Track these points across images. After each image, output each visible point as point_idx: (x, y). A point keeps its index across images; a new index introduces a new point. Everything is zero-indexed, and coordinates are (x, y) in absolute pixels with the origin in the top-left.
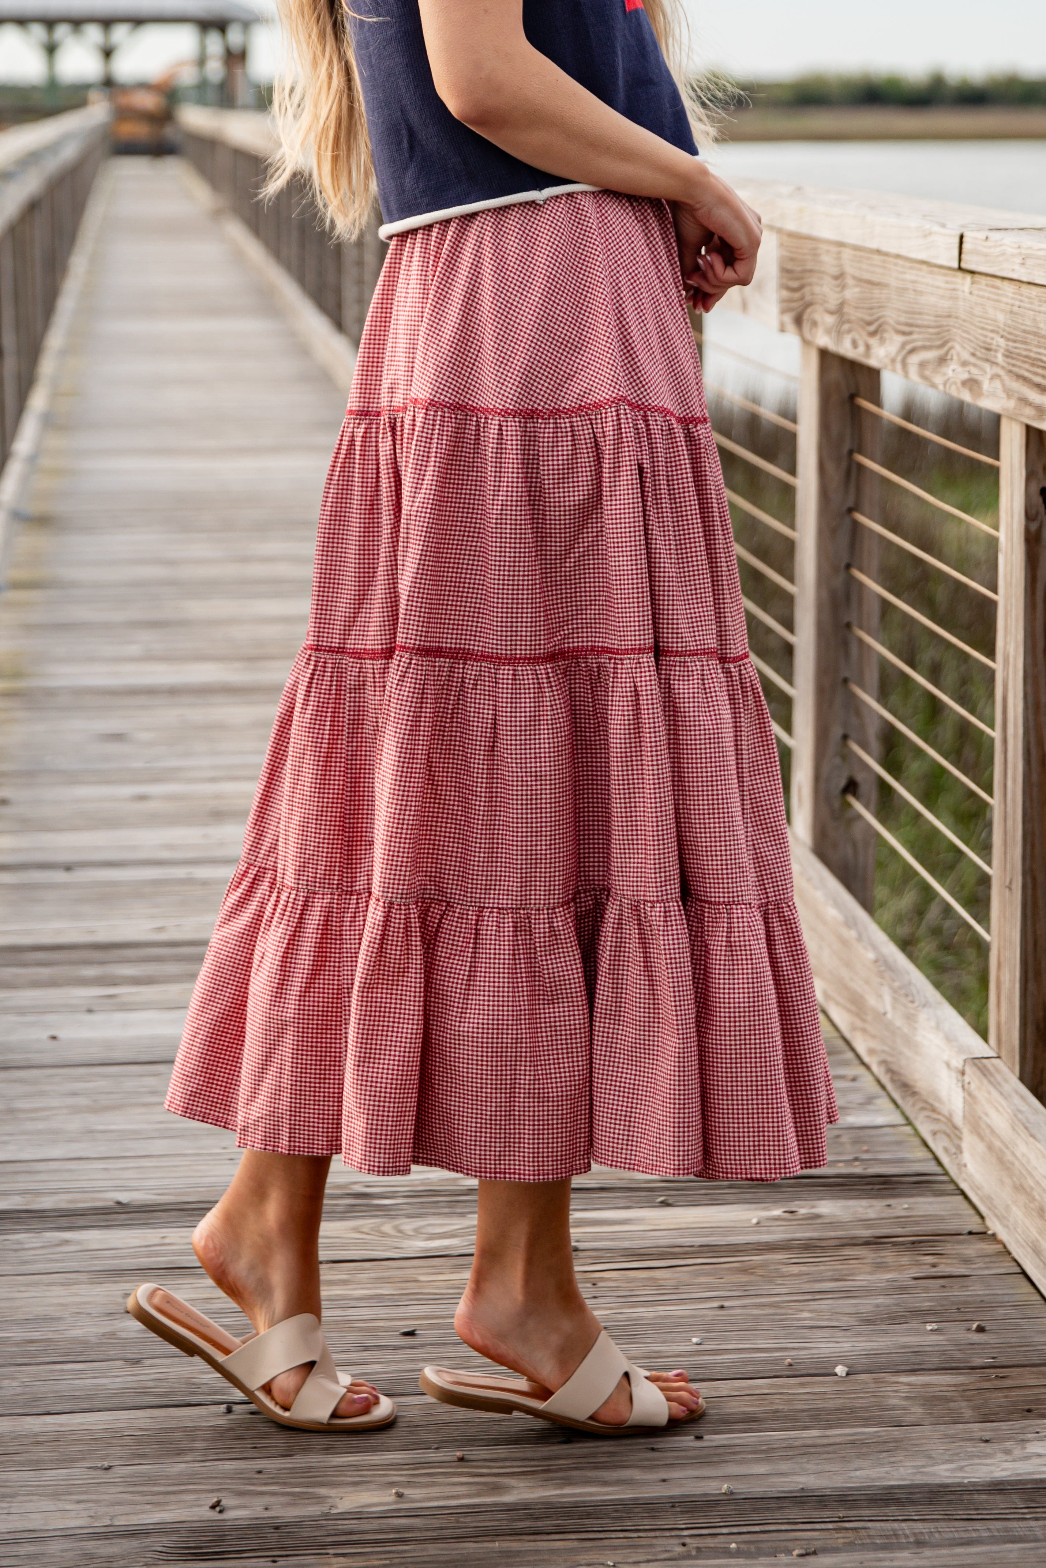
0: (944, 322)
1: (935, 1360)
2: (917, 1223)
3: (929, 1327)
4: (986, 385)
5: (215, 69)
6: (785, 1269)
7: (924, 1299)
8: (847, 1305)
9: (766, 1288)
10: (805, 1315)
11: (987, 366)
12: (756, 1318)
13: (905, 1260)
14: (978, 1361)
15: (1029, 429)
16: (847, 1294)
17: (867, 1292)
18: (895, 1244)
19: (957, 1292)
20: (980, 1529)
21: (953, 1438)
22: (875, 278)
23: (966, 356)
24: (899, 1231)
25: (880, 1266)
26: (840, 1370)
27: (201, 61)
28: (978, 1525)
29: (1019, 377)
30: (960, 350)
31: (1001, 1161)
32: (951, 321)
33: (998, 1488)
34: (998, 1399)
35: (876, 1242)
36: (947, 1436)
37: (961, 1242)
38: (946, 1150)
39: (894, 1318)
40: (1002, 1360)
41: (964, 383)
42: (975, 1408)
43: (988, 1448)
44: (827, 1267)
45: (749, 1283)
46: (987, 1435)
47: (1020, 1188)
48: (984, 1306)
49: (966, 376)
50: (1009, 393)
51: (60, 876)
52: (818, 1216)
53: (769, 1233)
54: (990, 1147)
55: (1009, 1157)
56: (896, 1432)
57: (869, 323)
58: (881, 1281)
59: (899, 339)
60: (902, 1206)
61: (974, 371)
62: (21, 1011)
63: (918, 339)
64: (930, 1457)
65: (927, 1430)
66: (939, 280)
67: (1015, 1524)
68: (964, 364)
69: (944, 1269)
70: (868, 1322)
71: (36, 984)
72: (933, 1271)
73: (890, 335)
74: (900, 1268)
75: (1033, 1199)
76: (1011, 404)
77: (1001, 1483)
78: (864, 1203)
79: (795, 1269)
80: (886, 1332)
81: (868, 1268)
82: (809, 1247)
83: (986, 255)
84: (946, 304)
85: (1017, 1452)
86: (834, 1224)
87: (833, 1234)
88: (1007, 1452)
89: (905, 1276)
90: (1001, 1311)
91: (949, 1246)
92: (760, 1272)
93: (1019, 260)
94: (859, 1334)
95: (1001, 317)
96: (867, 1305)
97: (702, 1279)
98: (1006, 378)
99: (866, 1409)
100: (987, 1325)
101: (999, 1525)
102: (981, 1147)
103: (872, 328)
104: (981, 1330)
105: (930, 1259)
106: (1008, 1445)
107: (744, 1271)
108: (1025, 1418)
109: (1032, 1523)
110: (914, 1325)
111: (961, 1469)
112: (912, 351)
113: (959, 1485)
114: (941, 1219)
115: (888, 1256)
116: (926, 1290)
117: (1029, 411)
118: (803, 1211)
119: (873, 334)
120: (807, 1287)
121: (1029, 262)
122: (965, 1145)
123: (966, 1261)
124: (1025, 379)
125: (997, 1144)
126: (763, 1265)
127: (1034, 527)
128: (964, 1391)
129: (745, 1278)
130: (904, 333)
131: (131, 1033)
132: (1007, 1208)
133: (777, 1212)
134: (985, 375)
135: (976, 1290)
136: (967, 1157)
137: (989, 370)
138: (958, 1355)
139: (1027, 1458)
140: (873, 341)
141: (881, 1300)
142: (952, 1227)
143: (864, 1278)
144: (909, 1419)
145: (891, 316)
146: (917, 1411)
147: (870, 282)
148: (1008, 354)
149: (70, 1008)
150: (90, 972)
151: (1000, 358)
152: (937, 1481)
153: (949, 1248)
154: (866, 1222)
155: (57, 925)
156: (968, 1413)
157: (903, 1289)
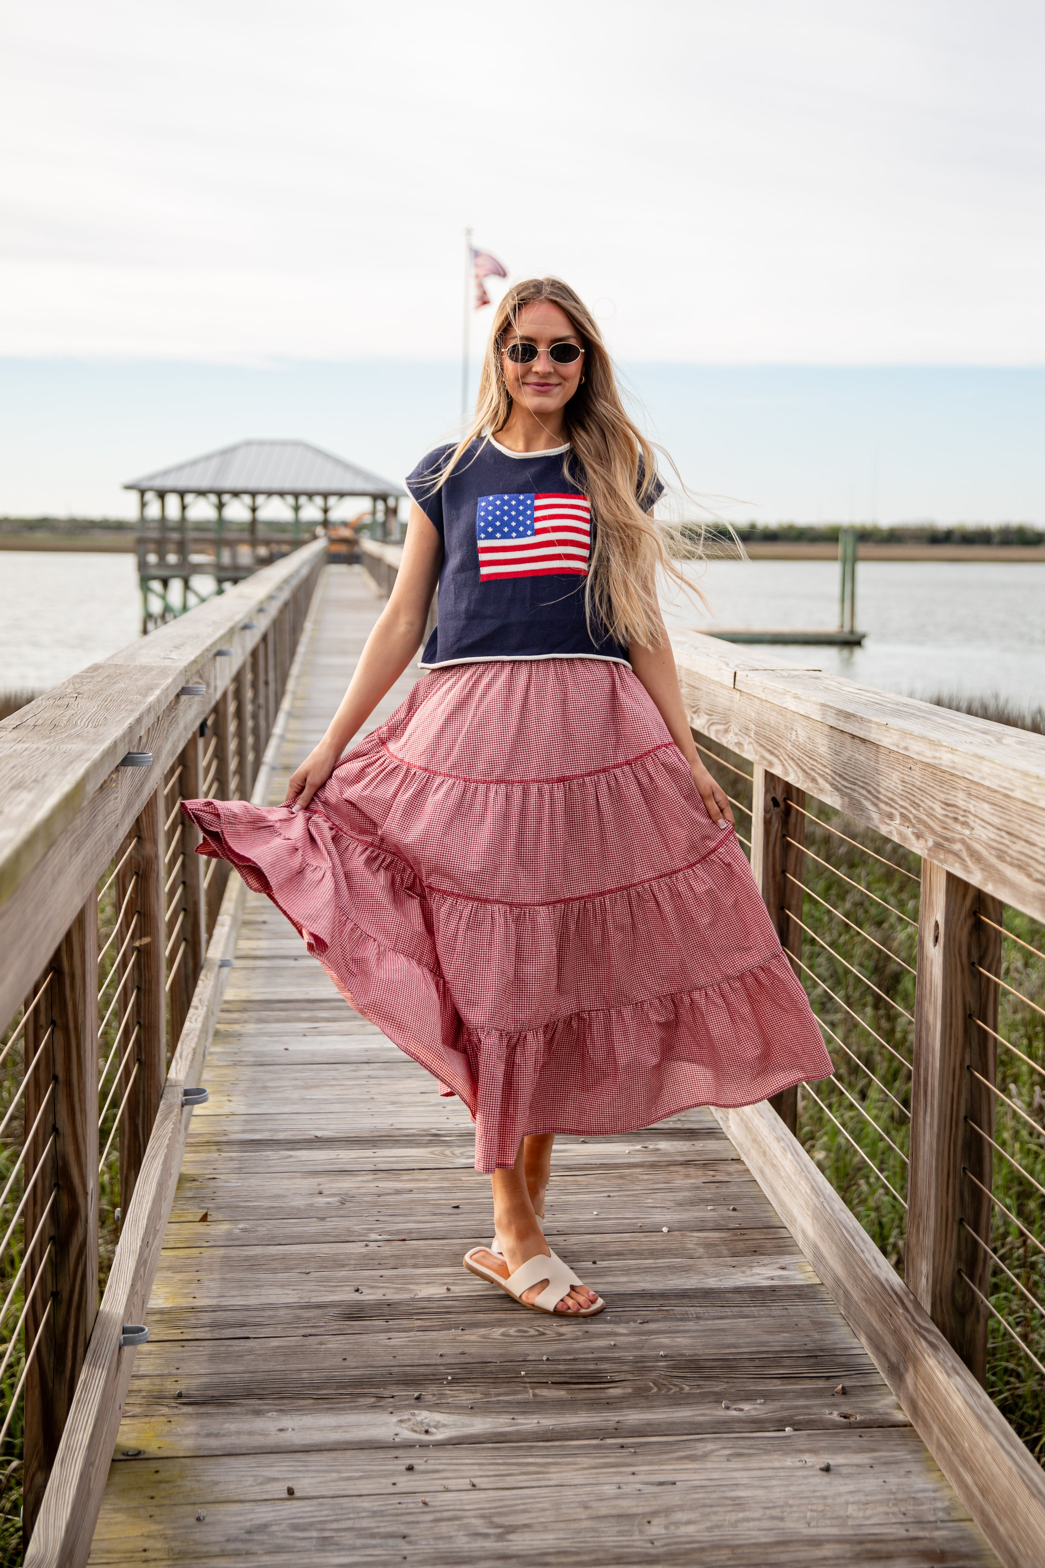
0: (728, 712)
1: (711, 1225)
2: (707, 1154)
3: (709, 1208)
4: (746, 747)
5: (380, 516)
6: (641, 1177)
7: (707, 1193)
8: (670, 1196)
9: (631, 1187)
10: (650, 1201)
11: (746, 737)
12: (625, 1202)
13: (700, 1173)
14: (732, 1226)
15: (766, 772)
16: (671, 1190)
17: (680, 1189)
18: (695, 1165)
19: (724, 1190)
20: (728, 1311)
21: (718, 1265)
22: (696, 685)
23: (737, 731)
24: (698, 1158)
25: (687, 1176)
26: (665, 1229)
27: (374, 513)
28: (727, 1309)
29: (762, 745)
30: (734, 728)
31: (746, 1126)
32: (730, 712)
33: (738, 1290)
34: (740, 1245)
35: (687, 1163)
36: (714, 1264)
37: (727, 1164)
38: (721, 1118)
39: (693, 1203)
40: (743, 1226)
41: (736, 744)
42: (729, 1250)
43: (733, 1270)
44: (662, 1176)
45: (623, 1184)
46: (734, 1264)
47: (755, 1141)
48: (737, 1197)
49: (736, 741)
50: (756, 752)
51: (291, 963)
52: (658, 1150)
53: (634, 1158)
54: (742, 1119)
55: (750, 1125)
56: (690, 1261)
57: (693, 707)
58: (687, 1184)
59: (707, 717)
60: (700, 1145)
61: (741, 739)
62: (271, 1035)
63: (715, 718)
64: (706, 1274)
65: (705, 1260)
66: (725, 692)
67: (745, 1309)
68: (736, 734)
69: (718, 1178)
70: (680, 1205)
71: (278, 1021)
72: (713, 1179)
73: (702, 714)
74: (697, 1177)
75: (761, 1147)
76: (757, 758)
77: (739, 1288)
78: (681, 1143)
79: (646, 1177)
80: (688, 1210)
81: (681, 1177)
82: (653, 1166)
83: (747, 684)
84: (728, 704)
85: (748, 1273)
86: (665, 1154)
87: (665, 1159)
88: (743, 1272)
89: (699, 1181)
90: (745, 1200)
91: (721, 1166)
92: (628, 1178)
93: (761, 689)
94: (675, 1211)
95: (753, 714)
96: (680, 1196)
97: (600, 1182)
98: (755, 745)
99: (676, 1249)
100: (737, 1207)
101: (737, 1309)
102: (737, 1119)
103: (694, 709)
104: (734, 1210)
105: (712, 1173)
106: (744, 1269)
107: (621, 1177)
108: (753, 1255)
109: (753, 1309)
110: (702, 1207)
111: (721, 1280)
112: (712, 724)
113: (719, 1288)
114: (718, 1152)
115: (692, 1171)
116: (709, 1189)
117: (765, 762)
118: (651, 1147)
119: (695, 712)
120: (651, 1186)
121: (766, 691)
122: (730, 1117)
123: (729, 1174)
124: (764, 746)
125: (745, 1118)
126: (630, 1175)
127: (768, 816)
128: (724, 1241)
129: (621, 1181)
130: (709, 715)
131: (325, 1047)
132: (749, 1150)
133: (639, 1147)
134: (746, 741)
135: (734, 1189)
136: (731, 1123)
137: (748, 740)
138: (722, 1222)
139: (753, 1275)
140: (695, 716)
141: (686, 1194)
142: (723, 1156)
143: (679, 1182)
144: (697, 1255)
145: (703, 705)
146: (701, 1250)
147: (693, 687)
148: (756, 733)
149: (295, 1034)
150: (305, 1014)
151: (752, 735)
152: (709, 1286)
153: (721, 1167)
154: (682, 1153)
155: (290, 989)
156: (725, 1252)
157: (698, 1188)
